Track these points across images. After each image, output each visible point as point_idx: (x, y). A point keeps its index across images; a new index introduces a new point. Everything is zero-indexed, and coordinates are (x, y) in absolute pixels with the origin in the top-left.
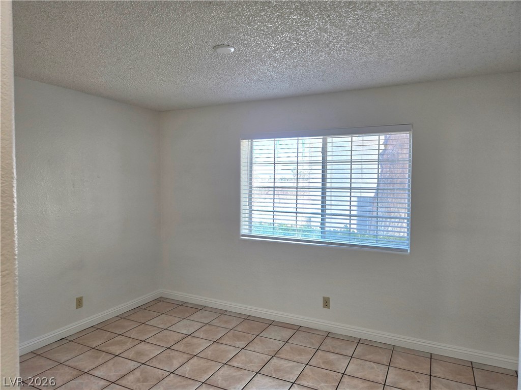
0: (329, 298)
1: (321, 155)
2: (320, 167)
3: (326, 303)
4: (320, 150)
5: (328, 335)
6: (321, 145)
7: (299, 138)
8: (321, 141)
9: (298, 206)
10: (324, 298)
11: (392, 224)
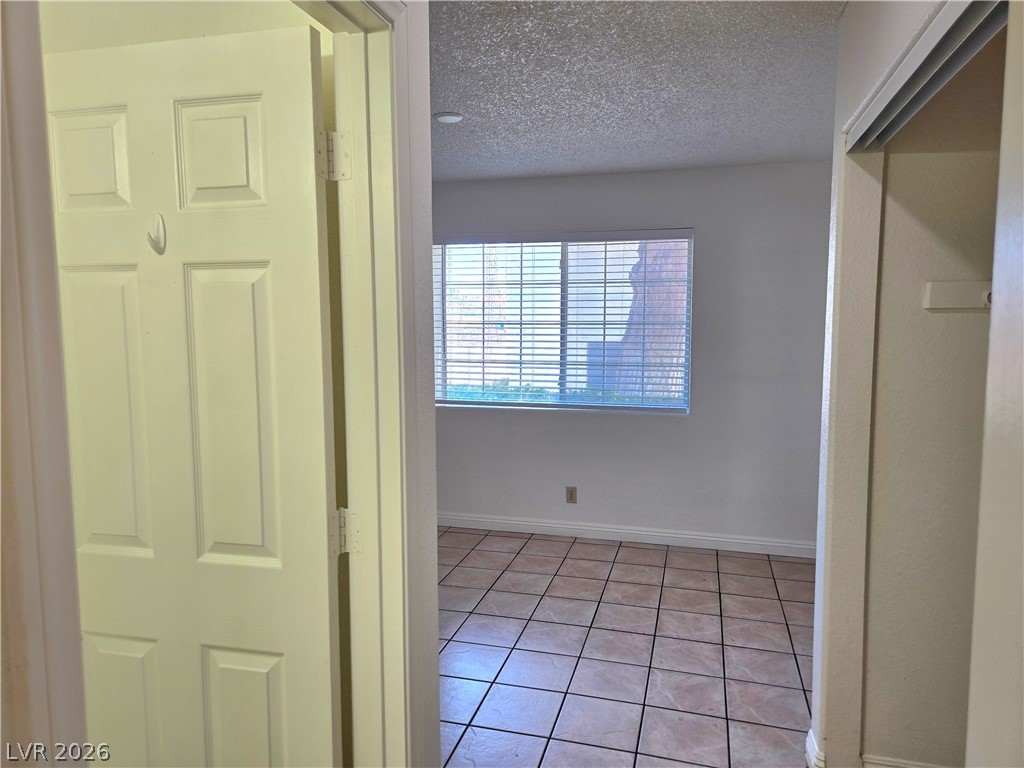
0: (575, 489)
1: (560, 271)
2: (559, 291)
3: (571, 496)
4: (558, 263)
5: (575, 540)
6: (559, 256)
7: (524, 244)
8: (559, 249)
9: (524, 351)
10: (568, 488)
11: (651, 381)
